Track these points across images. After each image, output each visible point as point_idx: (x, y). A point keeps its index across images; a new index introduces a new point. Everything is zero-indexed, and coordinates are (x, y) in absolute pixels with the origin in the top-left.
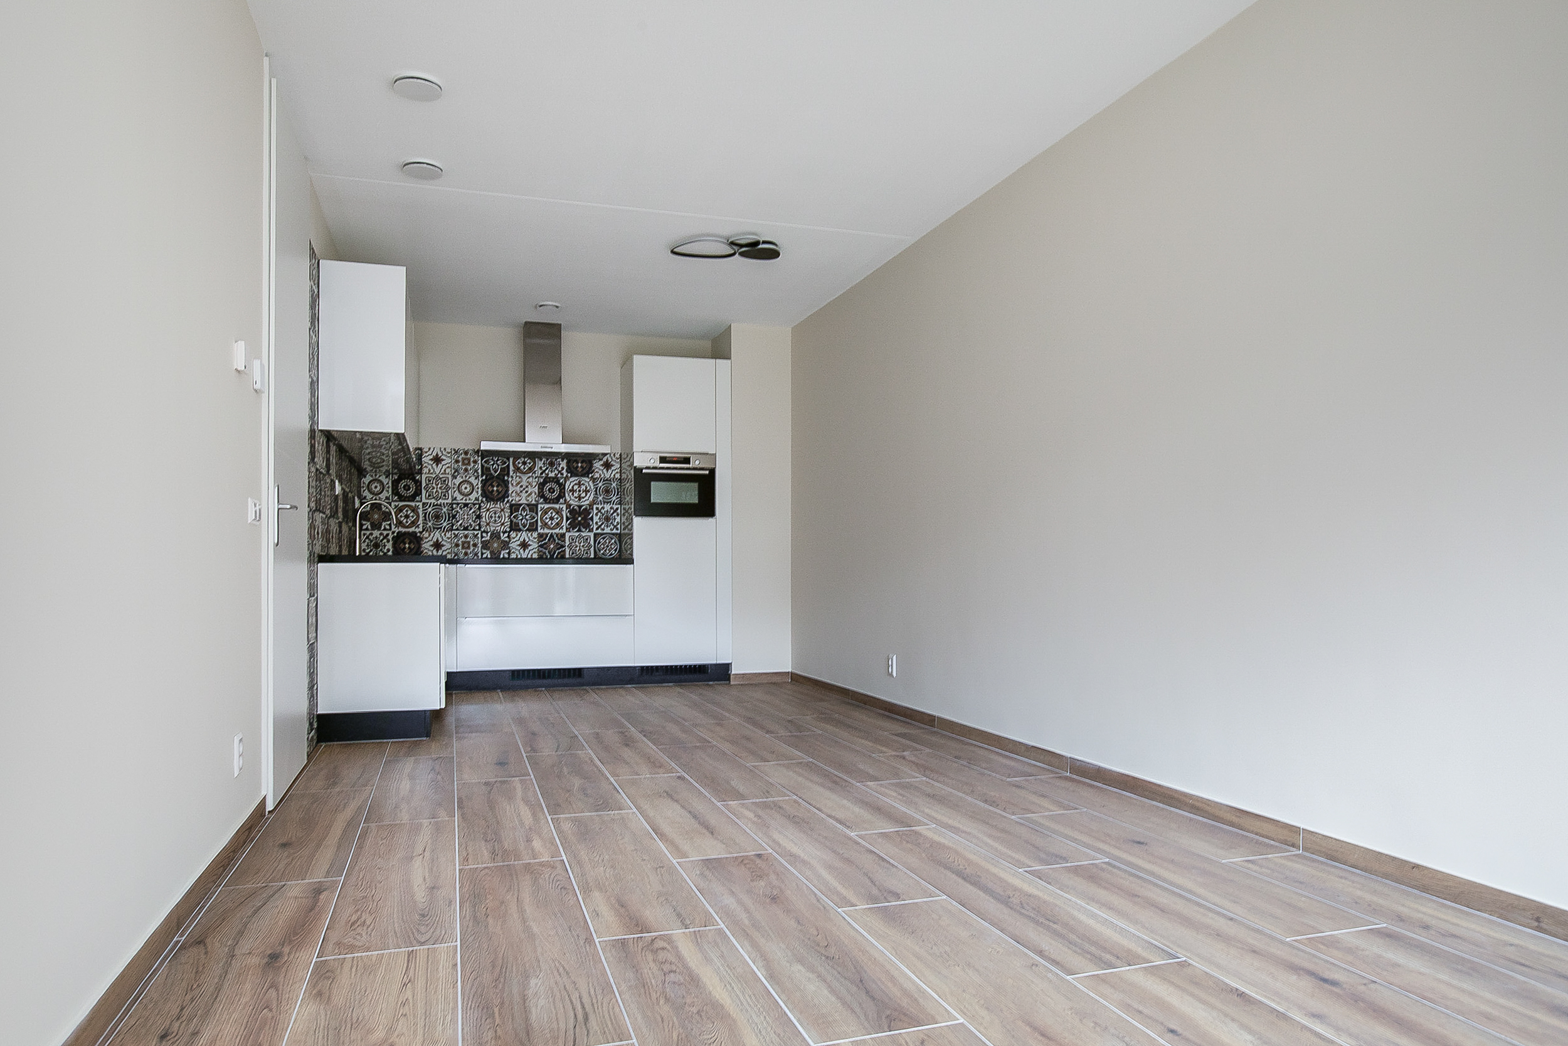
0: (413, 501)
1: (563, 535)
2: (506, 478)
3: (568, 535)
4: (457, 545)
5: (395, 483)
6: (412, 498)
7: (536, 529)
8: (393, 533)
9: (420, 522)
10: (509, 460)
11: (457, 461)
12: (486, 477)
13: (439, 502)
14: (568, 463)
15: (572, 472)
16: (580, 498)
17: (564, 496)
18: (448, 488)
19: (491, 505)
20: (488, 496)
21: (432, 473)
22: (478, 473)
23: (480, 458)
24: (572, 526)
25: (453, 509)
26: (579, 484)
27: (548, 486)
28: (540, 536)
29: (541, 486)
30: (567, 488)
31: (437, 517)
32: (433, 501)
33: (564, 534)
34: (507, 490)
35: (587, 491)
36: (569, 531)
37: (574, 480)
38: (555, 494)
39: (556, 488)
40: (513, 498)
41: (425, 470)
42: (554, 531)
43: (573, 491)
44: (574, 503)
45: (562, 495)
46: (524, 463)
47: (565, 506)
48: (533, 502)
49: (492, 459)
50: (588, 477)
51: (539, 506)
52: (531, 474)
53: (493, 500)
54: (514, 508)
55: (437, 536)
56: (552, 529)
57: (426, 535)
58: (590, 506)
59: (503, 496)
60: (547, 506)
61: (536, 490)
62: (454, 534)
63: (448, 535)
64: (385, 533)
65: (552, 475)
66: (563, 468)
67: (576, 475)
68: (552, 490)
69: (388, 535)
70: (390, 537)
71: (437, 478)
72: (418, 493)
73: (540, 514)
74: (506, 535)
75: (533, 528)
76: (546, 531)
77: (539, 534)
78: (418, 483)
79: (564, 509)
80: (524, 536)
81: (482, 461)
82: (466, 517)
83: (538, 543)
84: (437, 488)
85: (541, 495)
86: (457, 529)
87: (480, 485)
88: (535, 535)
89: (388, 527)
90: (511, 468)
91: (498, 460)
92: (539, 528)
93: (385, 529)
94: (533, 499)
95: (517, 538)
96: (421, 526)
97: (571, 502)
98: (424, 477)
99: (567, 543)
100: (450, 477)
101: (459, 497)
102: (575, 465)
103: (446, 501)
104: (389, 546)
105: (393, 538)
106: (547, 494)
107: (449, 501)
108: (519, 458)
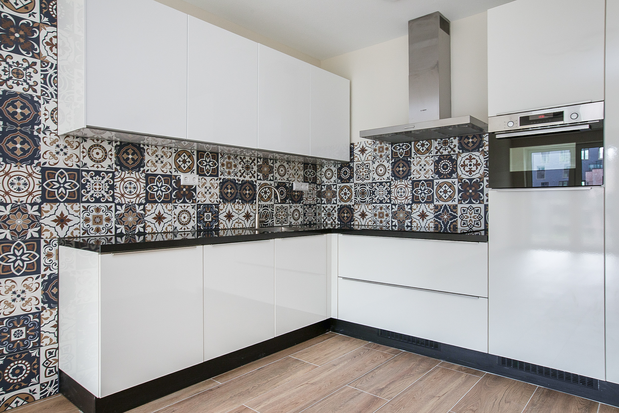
0: (348, 183)
1: (455, 207)
2: (409, 159)
3: (459, 206)
4: (375, 215)
5: (339, 169)
6: (348, 181)
7: (432, 202)
8: (338, 205)
9: (353, 198)
10: (411, 145)
11: (375, 150)
12: (395, 160)
13: (364, 182)
14: (459, 140)
15: (463, 148)
16: (470, 171)
17: (457, 171)
18: (369, 172)
19: (398, 183)
20: (396, 176)
21: (360, 161)
22: (389, 158)
23: (390, 145)
24: (463, 199)
25: (373, 187)
26: (470, 159)
27: (443, 162)
28: (436, 207)
29: (437, 163)
30: (458, 163)
31: (363, 193)
32: (360, 182)
33: (457, 205)
34: (410, 170)
35: (477, 165)
36: (461, 203)
37: (465, 155)
38: (448, 170)
39: (449, 164)
40: (415, 176)
41: (356, 159)
42: (447, 203)
43: (464, 166)
44: (465, 176)
45: (454, 171)
46: (423, 145)
47: (456, 180)
48: (431, 178)
49: (399, 145)
50: (478, 151)
51: (435, 181)
52: (427, 154)
53: (400, 178)
54: (415, 183)
55: (363, 207)
56: (445, 201)
57: (356, 207)
58: (480, 178)
59: (407, 175)
60: (441, 181)
61: (432, 167)
62: (374, 206)
63: (370, 207)
64: (334, 206)
65: (445, 153)
66: (455, 146)
67: (468, 151)
68: (445, 167)
69: (335, 207)
70: (336, 209)
71: (363, 164)
72: (351, 177)
73: (435, 187)
74: (409, 207)
75: (430, 201)
76: (441, 203)
77: (435, 205)
78: (351, 168)
79: (456, 183)
80: (423, 207)
81: (392, 147)
82: (381, 193)
83: (434, 214)
84: (363, 172)
85: (437, 172)
86: (376, 203)
87: (390, 167)
88: (432, 206)
89: (335, 202)
90: (413, 151)
91: (403, 145)
92: (435, 200)
93: (334, 203)
94: (430, 175)
95: (418, 209)
96: (353, 201)
97: (463, 176)
98: (355, 163)
99: (459, 214)
100: (371, 162)
101: (377, 177)
102: (466, 141)
103: (368, 181)
104: (336, 215)
105: (338, 209)
106: (442, 170)
107: (371, 181)
108: (419, 141)
